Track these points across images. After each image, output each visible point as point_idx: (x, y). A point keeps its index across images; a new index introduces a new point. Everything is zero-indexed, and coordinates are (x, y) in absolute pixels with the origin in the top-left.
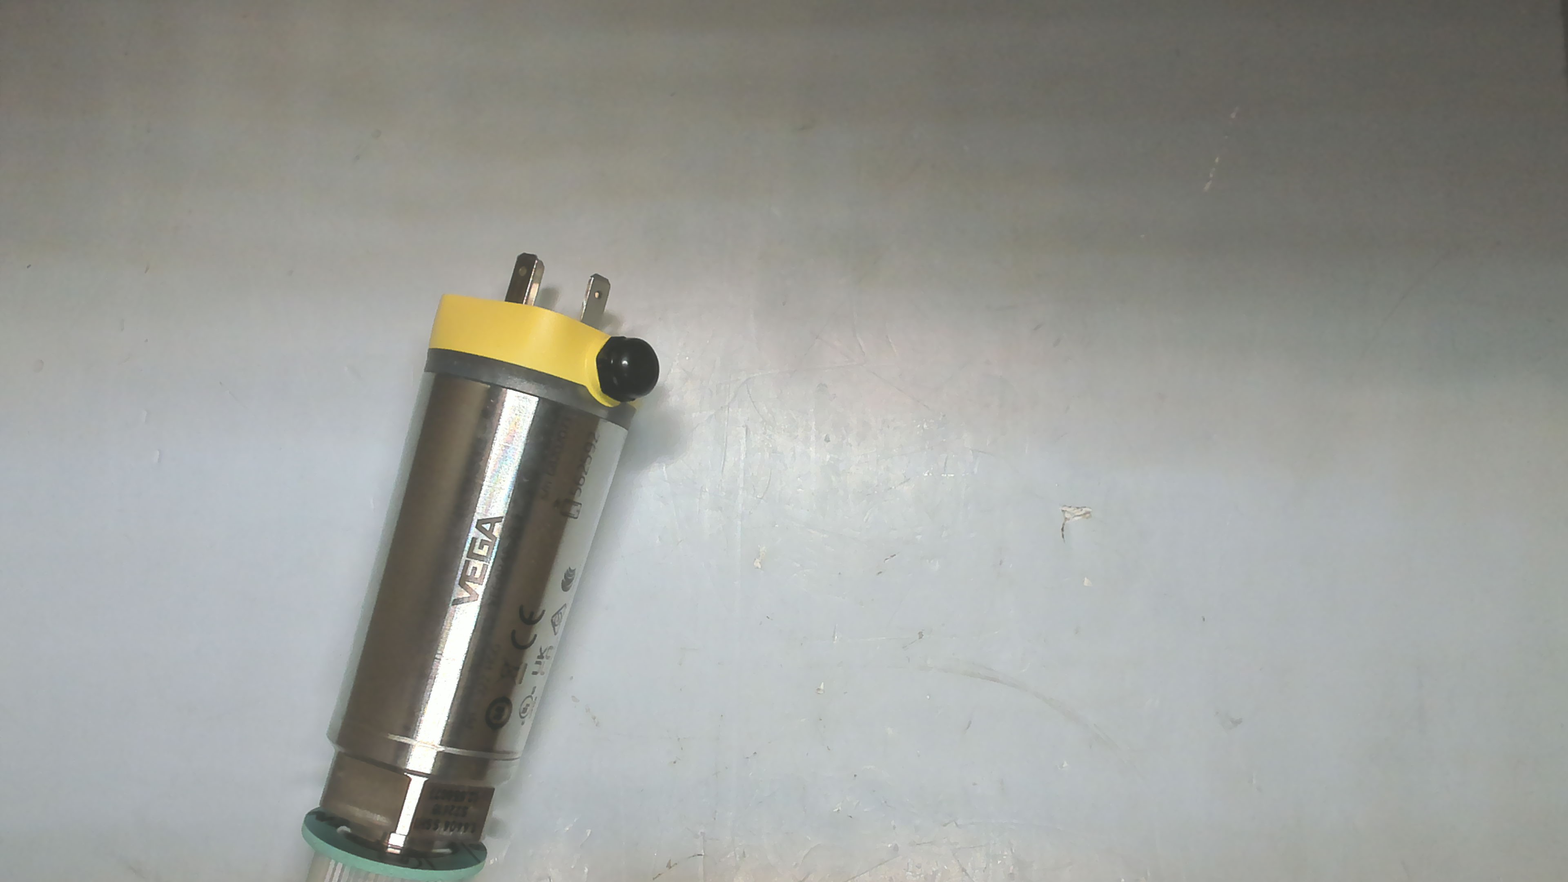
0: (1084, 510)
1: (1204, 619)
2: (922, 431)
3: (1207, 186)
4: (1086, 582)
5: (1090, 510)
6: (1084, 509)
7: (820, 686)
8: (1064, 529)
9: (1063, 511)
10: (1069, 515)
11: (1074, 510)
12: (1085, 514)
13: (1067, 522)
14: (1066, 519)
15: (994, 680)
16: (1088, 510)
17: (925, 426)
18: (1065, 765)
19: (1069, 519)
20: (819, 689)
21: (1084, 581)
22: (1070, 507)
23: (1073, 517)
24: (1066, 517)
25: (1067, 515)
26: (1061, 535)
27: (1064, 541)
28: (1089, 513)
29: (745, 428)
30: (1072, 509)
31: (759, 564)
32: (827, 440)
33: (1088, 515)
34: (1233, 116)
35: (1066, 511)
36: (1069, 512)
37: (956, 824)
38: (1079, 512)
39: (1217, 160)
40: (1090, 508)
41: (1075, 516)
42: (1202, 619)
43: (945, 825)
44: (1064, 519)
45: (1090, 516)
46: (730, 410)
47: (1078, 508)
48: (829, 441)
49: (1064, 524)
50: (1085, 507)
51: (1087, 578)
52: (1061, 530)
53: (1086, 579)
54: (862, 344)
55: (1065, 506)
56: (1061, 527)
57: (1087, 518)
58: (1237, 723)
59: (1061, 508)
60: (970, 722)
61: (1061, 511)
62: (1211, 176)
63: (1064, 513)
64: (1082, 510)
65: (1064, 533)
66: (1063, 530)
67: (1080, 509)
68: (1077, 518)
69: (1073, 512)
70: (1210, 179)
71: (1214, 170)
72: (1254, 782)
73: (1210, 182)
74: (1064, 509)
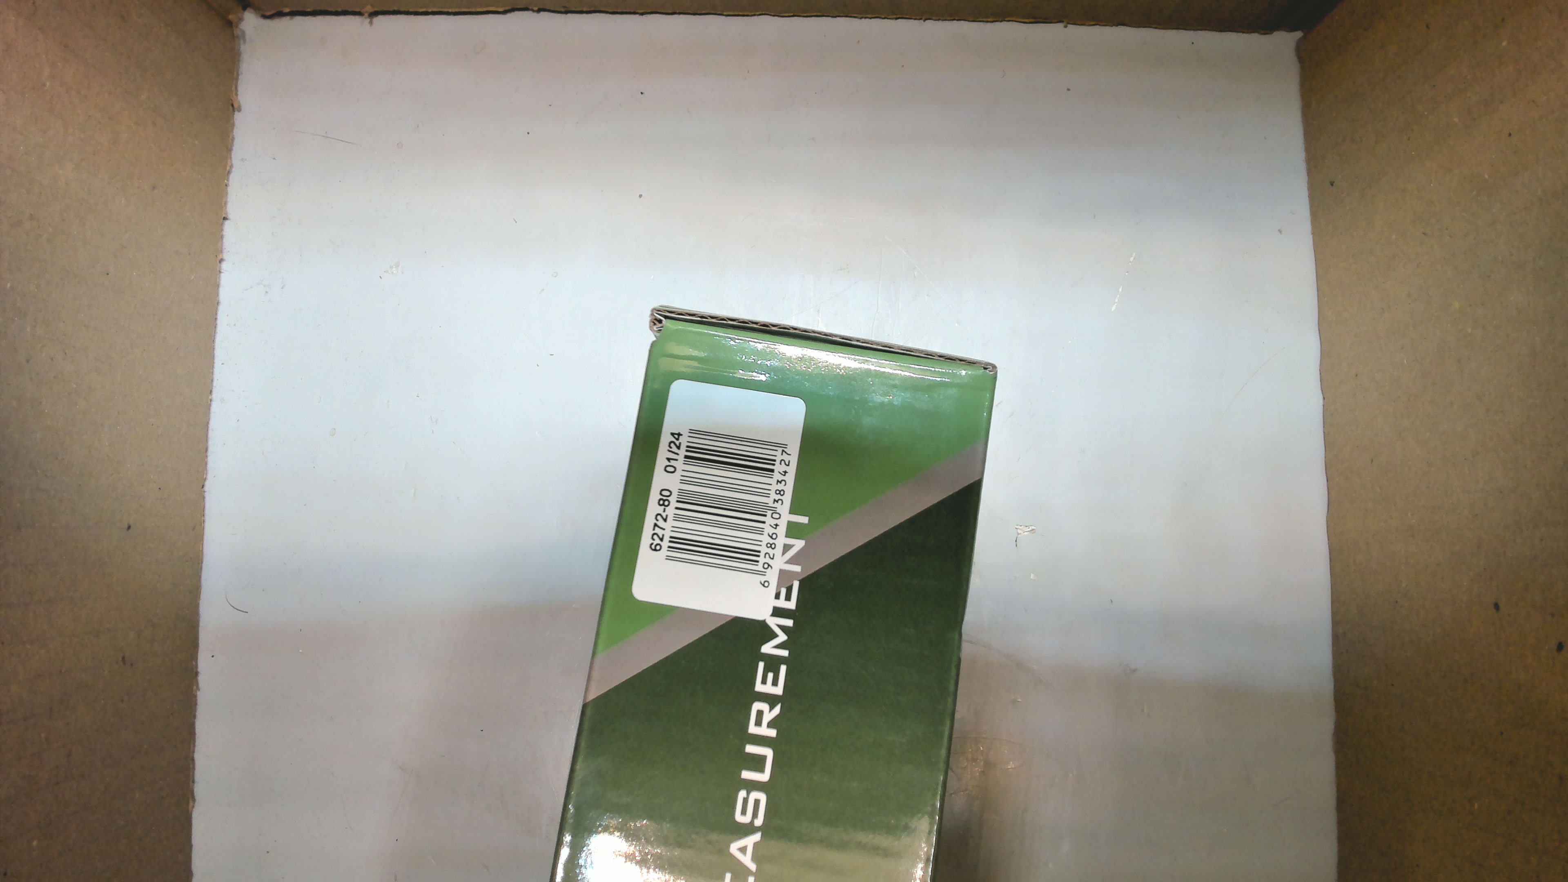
0: (1031, 528)
3: (1113, 308)
4: (1032, 576)
9: (1016, 528)
12: (1031, 531)
13: (1019, 536)
21: (1030, 576)
23: (1024, 533)
24: (1020, 533)
26: (1015, 545)
27: (1017, 549)
28: (1034, 529)
30: (1022, 527)
34: (1132, 259)
35: (1019, 529)
39: (1120, 290)
44: (1017, 535)
45: (1035, 532)
47: (1026, 526)
51: (1033, 574)
52: (1015, 541)
62: (1117, 300)
64: (1029, 528)
68: (1026, 533)
69: (1024, 529)
70: (1116, 303)
71: (1118, 296)
72: (1145, 710)
73: (1116, 304)
74: (1017, 527)
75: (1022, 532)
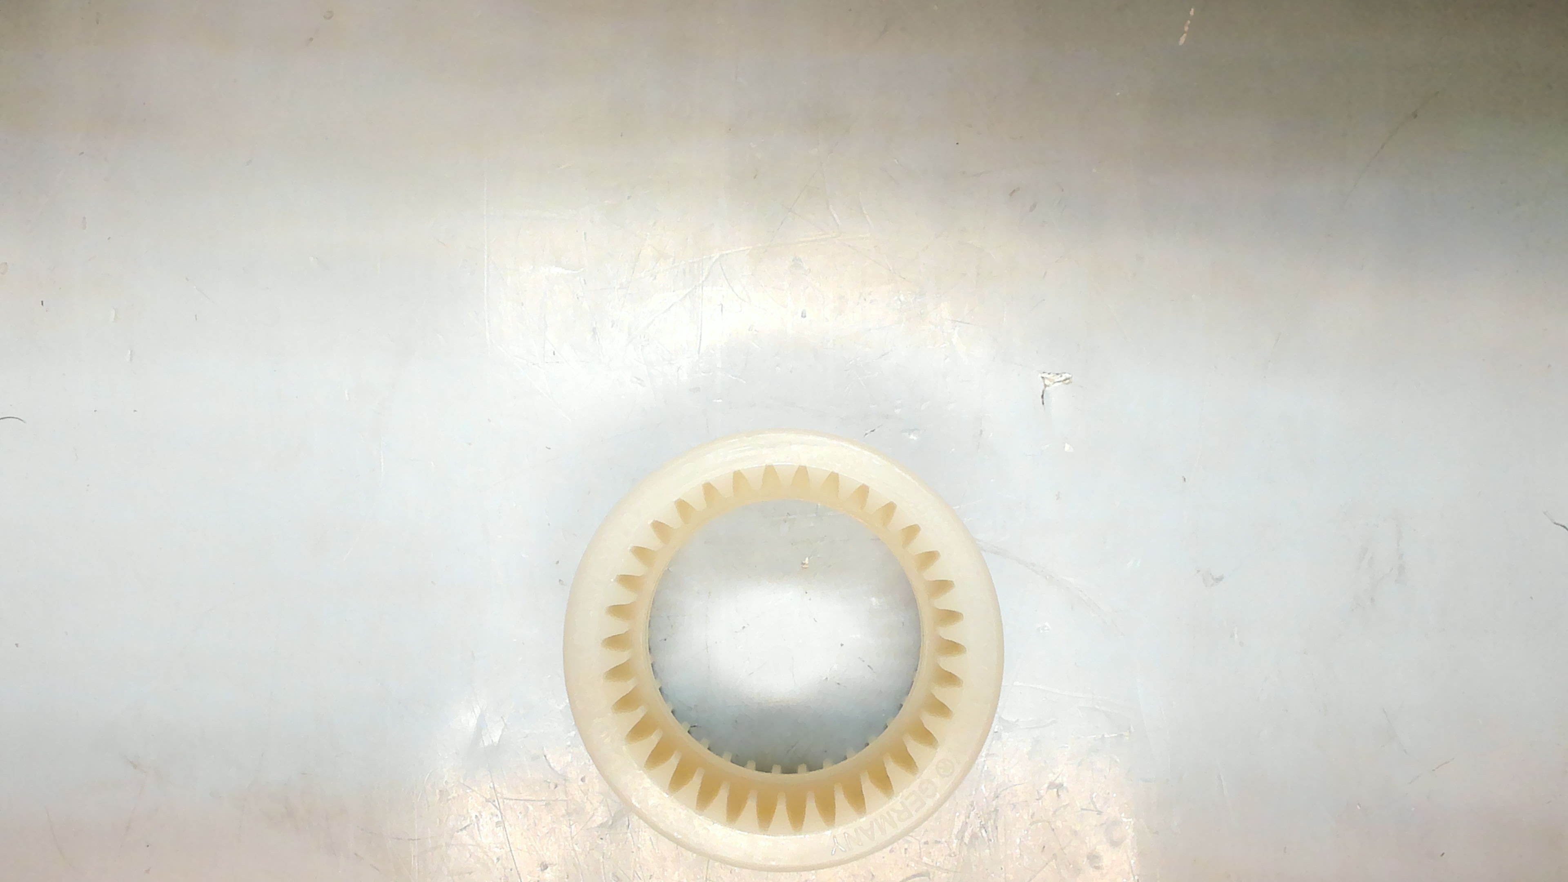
1: (1185, 479)
2: (899, 303)
3: (1182, 40)
5: (1070, 376)
6: (1063, 375)
7: (805, 560)
8: (1044, 395)
9: (1043, 378)
10: (1049, 381)
11: (1053, 376)
12: (1065, 380)
13: (1047, 388)
14: (1046, 386)
16: (1068, 376)
17: (902, 298)
19: (1048, 386)
20: (804, 564)
21: (1064, 447)
22: (1049, 374)
23: (1053, 384)
25: (1047, 382)
26: (1041, 403)
27: (1045, 409)
28: (1068, 379)
29: (721, 306)
30: (1051, 375)
32: (804, 315)
33: (1068, 381)
35: (1046, 378)
36: (1048, 379)
38: (1058, 378)
39: (1192, 13)
40: (1070, 374)
41: (1055, 383)
42: (1183, 479)
44: (1043, 387)
45: (1070, 382)
46: (704, 288)
47: (1057, 374)
48: (805, 317)
49: (1043, 392)
50: (1065, 373)
51: (1068, 443)
52: (1041, 398)
53: (1066, 444)
54: (835, 216)
55: (1044, 373)
56: (1041, 394)
57: (1067, 384)
58: (1219, 579)
59: (1040, 375)
61: (1041, 379)
62: (1186, 29)
63: (1044, 382)
64: (1061, 376)
65: (1044, 402)
66: (1042, 396)
67: (1059, 376)
68: (1056, 385)
69: (1053, 378)
70: (1185, 32)
71: (1189, 22)
72: (1236, 636)
73: (1185, 35)
74: (1044, 375)
75: (1052, 383)
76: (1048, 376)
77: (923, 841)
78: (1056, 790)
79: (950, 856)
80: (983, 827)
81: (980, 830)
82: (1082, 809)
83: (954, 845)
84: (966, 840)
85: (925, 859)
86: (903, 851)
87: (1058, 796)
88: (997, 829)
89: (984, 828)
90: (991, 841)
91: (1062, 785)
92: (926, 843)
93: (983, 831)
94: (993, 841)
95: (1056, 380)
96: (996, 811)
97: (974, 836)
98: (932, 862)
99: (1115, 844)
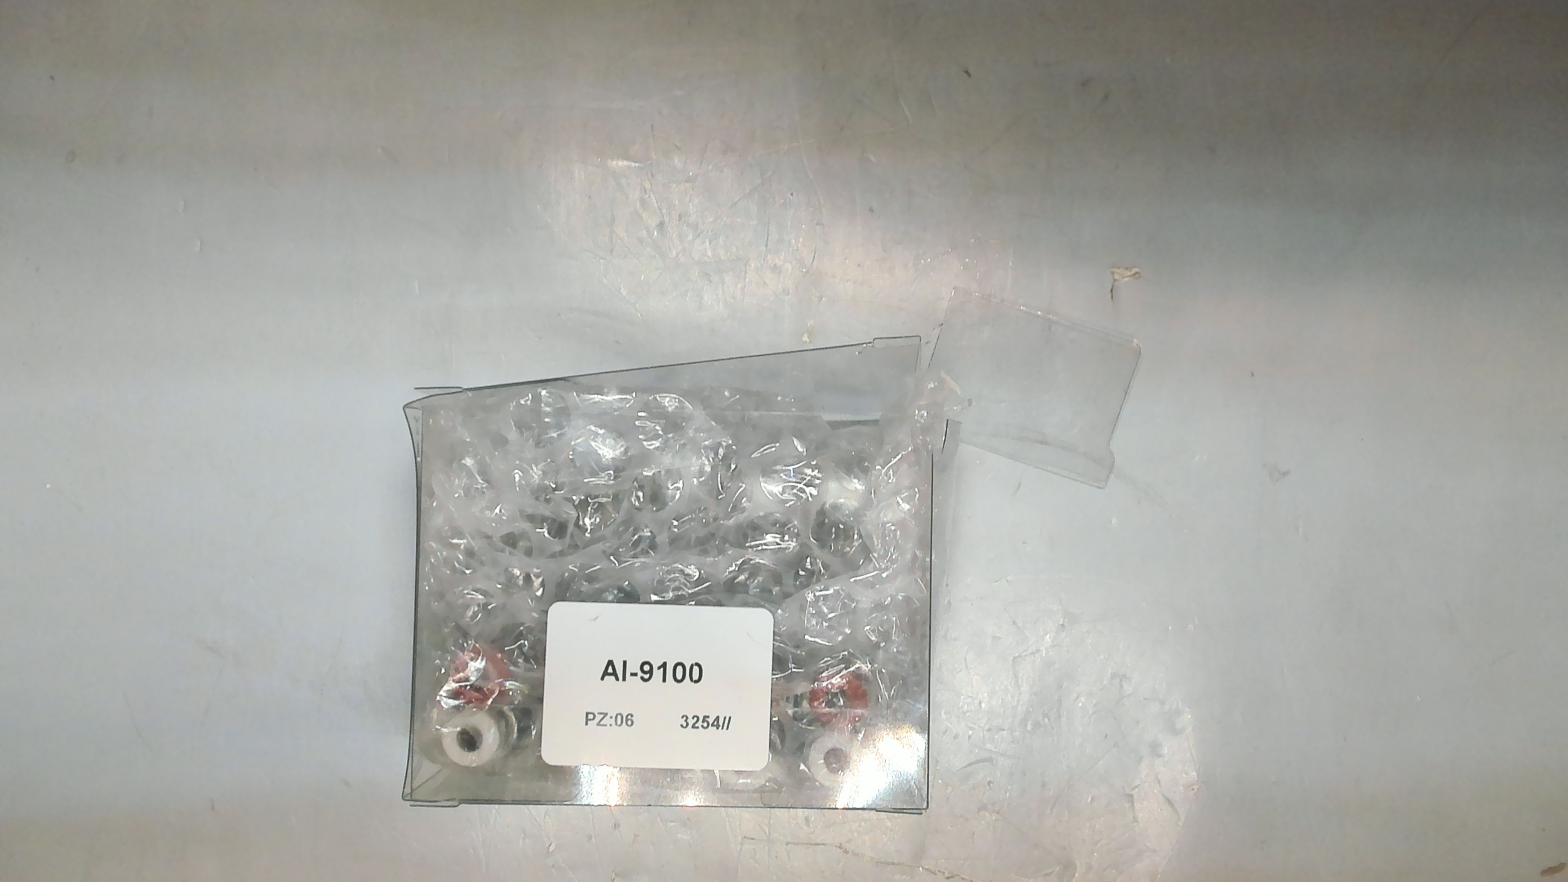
1: (1253, 375)
5: (1140, 270)
6: (1133, 269)
8: (1114, 290)
10: (1119, 276)
11: (1123, 270)
14: (1115, 280)
15: (1042, 442)
16: (1136, 270)
18: (1114, 520)
19: (1118, 281)
22: (1119, 268)
25: (1116, 277)
31: (807, 338)
32: (872, 210)
33: (1137, 275)
36: (1118, 273)
37: (1007, 580)
38: (1127, 273)
40: (1139, 268)
41: (1124, 277)
42: (1251, 374)
43: (996, 581)
46: (772, 182)
48: (874, 211)
49: (1113, 286)
50: (1134, 267)
53: (1135, 339)
54: (905, 108)
55: (1113, 267)
56: (1110, 288)
57: (1137, 278)
58: (1285, 474)
59: (1110, 269)
60: (1020, 485)
61: (1111, 274)
63: (1114, 277)
65: (1113, 296)
66: (1112, 291)
67: (1129, 270)
76: (1117, 270)
77: (987, 727)
78: (1119, 681)
79: (1013, 742)
80: (1045, 715)
81: (1044, 718)
82: (1146, 699)
83: (1017, 734)
84: (1029, 727)
85: (988, 746)
86: (967, 737)
87: (1122, 686)
88: (1060, 718)
89: (1047, 717)
90: (1054, 729)
91: (1126, 675)
92: (989, 730)
93: (1046, 720)
94: (1056, 729)
95: (1126, 275)
96: (1060, 701)
97: (1037, 725)
98: (995, 748)
99: (1175, 732)
